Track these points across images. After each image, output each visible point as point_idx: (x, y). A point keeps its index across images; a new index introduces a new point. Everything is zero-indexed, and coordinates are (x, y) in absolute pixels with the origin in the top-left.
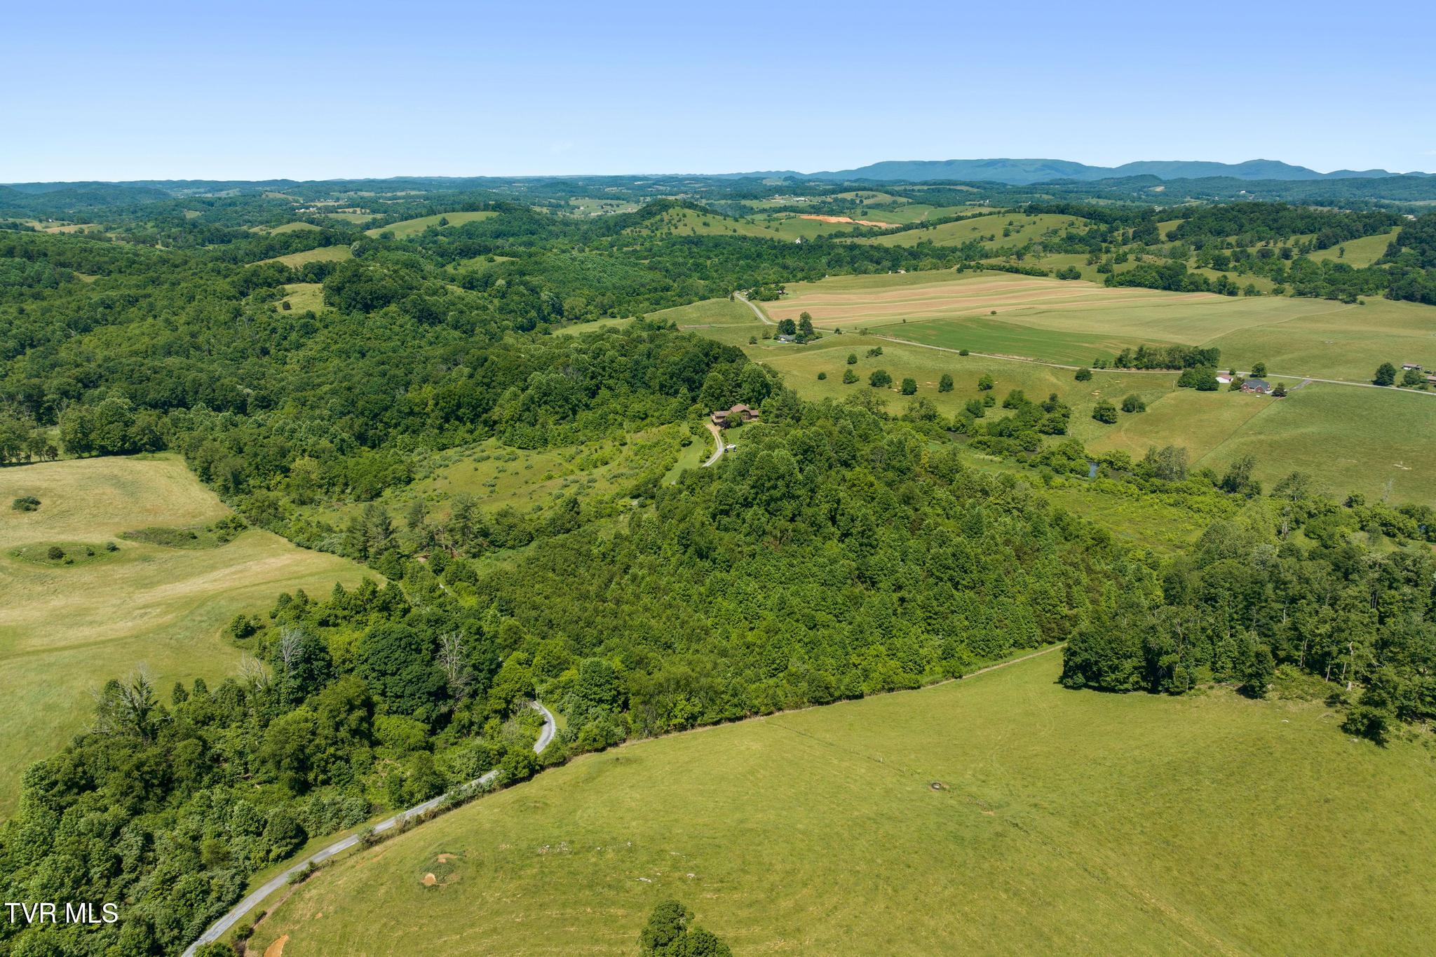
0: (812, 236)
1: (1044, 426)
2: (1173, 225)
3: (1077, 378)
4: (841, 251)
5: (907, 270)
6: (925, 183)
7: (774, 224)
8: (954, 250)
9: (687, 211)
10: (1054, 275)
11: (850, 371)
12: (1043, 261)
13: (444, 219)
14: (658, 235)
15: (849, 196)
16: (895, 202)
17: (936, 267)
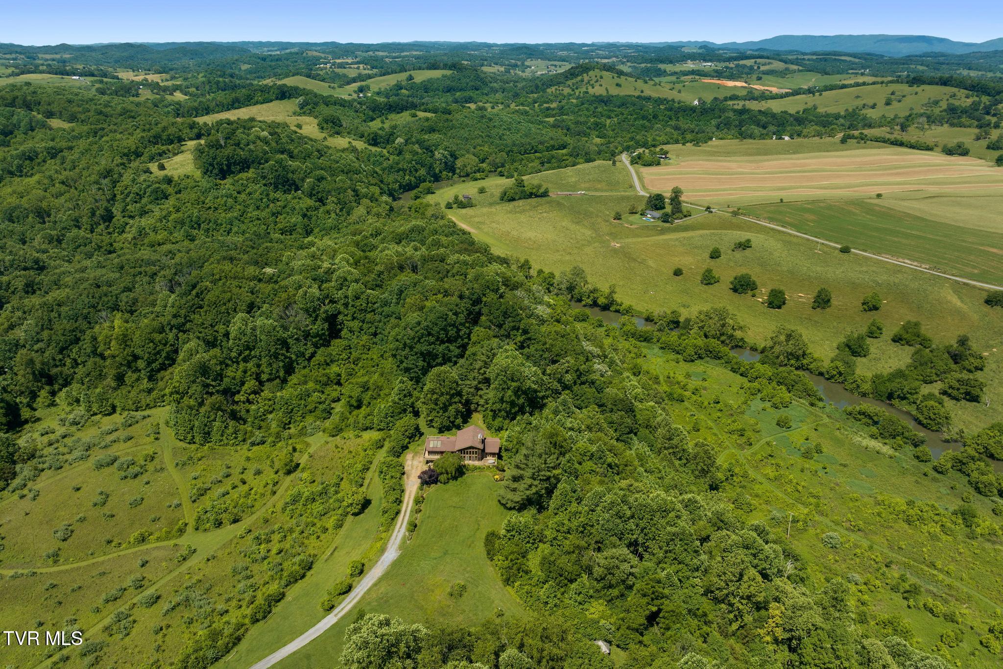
0: (709, 98)
1: (951, 387)
3: (988, 302)
4: (731, 114)
5: (791, 137)
6: (814, 54)
7: (678, 86)
8: (837, 117)
9: (605, 73)
10: (939, 149)
11: (709, 271)
12: (928, 133)
13: (410, 75)
14: (577, 94)
15: (749, 63)
16: (787, 69)
17: (819, 135)
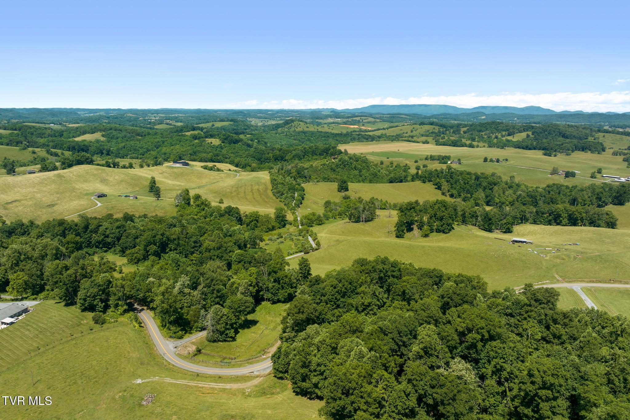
2: (465, 129)
3: (415, 162)
4: (355, 136)
5: (376, 141)
6: (388, 114)
7: (331, 128)
8: (392, 136)
9: (300, 123)
12: (420, 139)
14: (291, 130)
15: (358, 119)
16: (375, 121)
17: (385, 140)
